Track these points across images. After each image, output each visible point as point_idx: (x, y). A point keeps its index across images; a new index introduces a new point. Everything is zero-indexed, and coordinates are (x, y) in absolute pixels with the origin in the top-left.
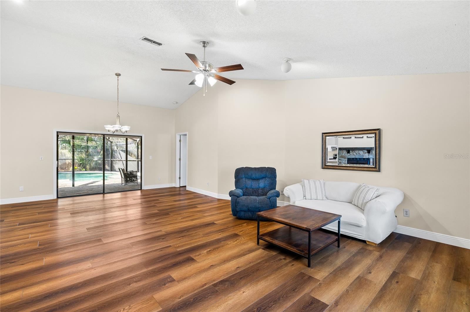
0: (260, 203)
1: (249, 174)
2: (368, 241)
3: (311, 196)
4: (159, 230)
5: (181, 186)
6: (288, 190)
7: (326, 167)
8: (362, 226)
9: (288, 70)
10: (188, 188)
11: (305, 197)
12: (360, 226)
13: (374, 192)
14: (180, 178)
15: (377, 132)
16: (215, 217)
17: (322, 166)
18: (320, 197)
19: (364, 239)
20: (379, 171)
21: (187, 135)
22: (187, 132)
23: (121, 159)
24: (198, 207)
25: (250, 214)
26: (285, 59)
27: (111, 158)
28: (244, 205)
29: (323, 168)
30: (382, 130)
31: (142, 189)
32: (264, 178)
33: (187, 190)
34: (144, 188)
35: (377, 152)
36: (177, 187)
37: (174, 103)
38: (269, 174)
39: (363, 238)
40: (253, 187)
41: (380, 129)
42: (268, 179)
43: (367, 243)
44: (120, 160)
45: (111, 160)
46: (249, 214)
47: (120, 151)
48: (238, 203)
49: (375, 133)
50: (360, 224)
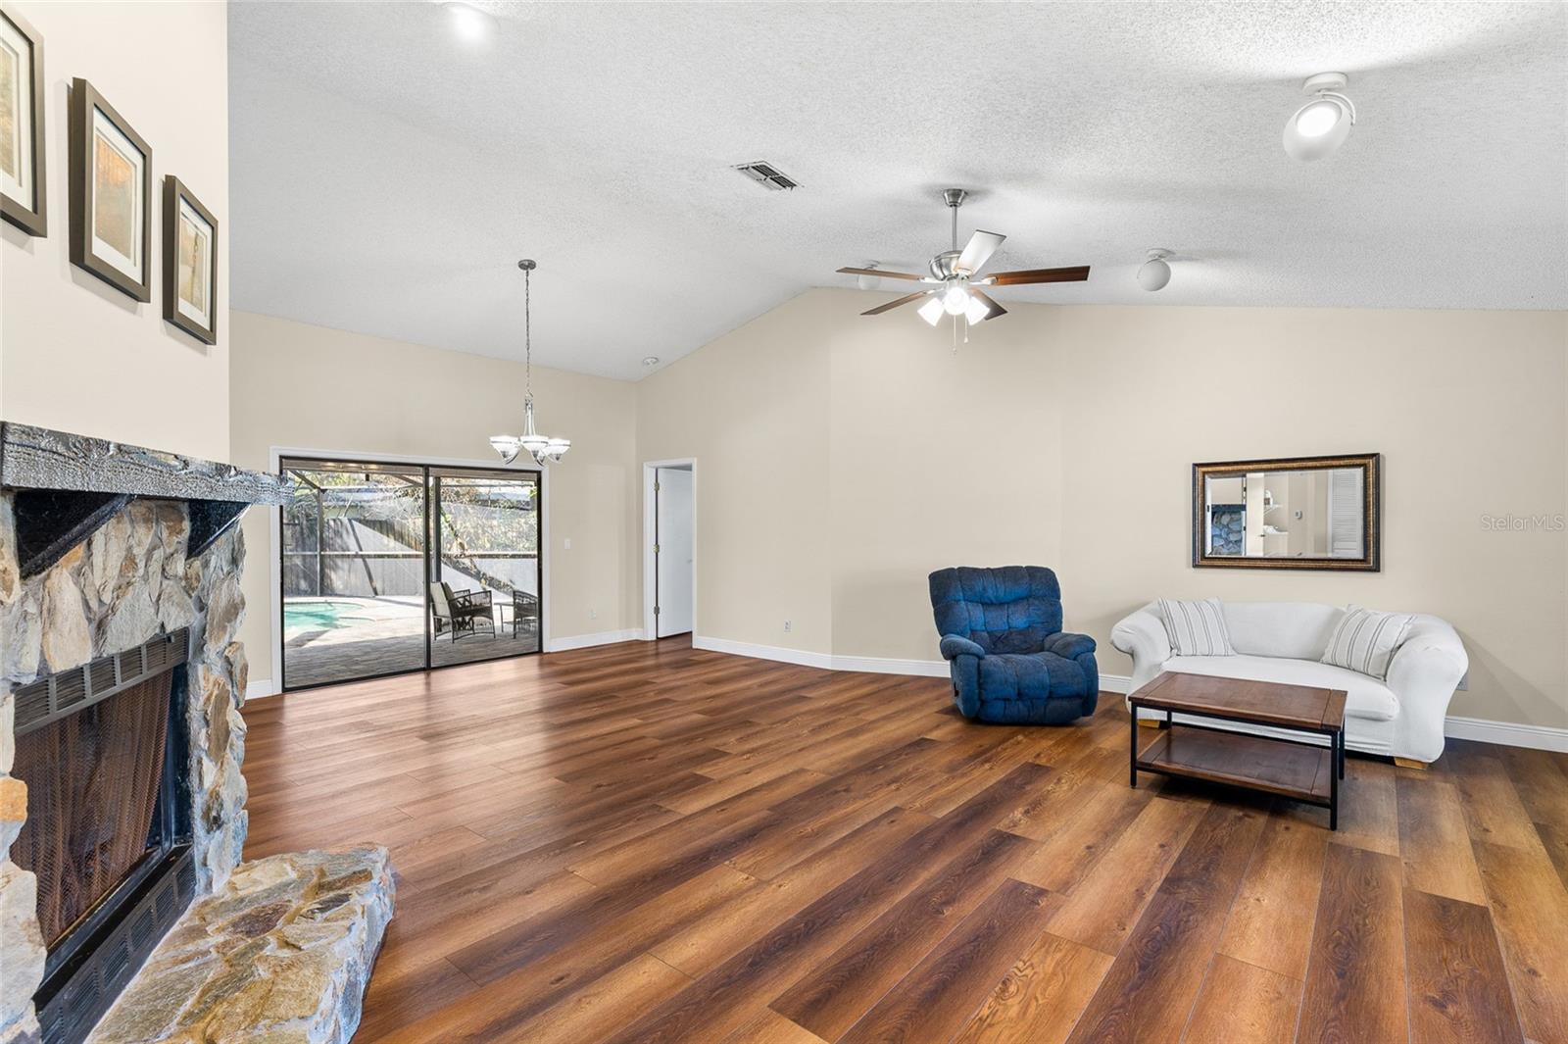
0: (1053, 671)
1: (977, 589)
2: (1398, 758)
3: (1194, 646)
4: (790, 769)
5: (659, 636)
6: (1128, 630)
7: (1205, 563)
8: (1390, 717)
9: (1162, 283)
10: (699, 642)
11: (1175, 651)
12: (1383, 717)
13: (1402, 626)
14: (657, 610)
15: (1371, 462)
16: (903, 723)
17: (1194, 560)
18: (1219, 648)
19: (1391, 752)
20: (1376, 569)
21: (695, 468)
22: (695, 460)
23: (360, 553)
24: (810, 698)
25: (1021, 706)
26: (1150, 253)
27: (322, 550)
28: (1006, 682)
29: (1195, 566)
30: (1384, 458)
31: (545, 651)
32: (1022, 599)
33: (694, 647)
34: (551, 645)
35: (1371, 518)
36: (649, 639)
37: (649, 360)
38: (1039, 587)
39: (1387, 751)
40: (989, 629)
41: (1378, 454)
42: (1037, 602)
43: (1398, 763)
44: (356, 556)
45: (322, 557)
46: (1020, 709)
47: (353, 521)
48: (989, 674)
49: (1365, 467)
50: (1384, 712)
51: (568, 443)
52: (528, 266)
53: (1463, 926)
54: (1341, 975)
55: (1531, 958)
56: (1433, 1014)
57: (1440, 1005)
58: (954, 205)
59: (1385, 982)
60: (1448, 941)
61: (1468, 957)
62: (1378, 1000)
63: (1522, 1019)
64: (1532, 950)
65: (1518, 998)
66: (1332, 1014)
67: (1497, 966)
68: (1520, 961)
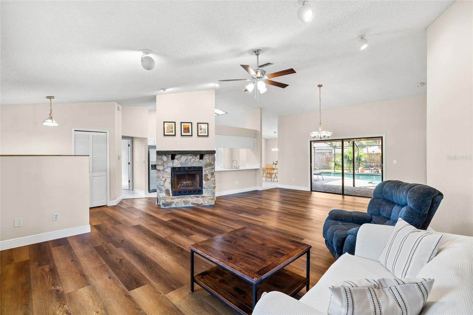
51: (331, 133)
52: (320, 86)
53: (130, 280)
54: (138, 254)
55: (112, 282)
56: (121, 258)
57: (121, 260)
58: (258, 55)
59: (131, 258)
60: (129, 274)
61: (123, 272)
62: (129, 255)
63: (107, 266)
64: (113, 284)
65: (110, 270)
66: (133, 249)
67: (117, 274)
68: (114, 278)
